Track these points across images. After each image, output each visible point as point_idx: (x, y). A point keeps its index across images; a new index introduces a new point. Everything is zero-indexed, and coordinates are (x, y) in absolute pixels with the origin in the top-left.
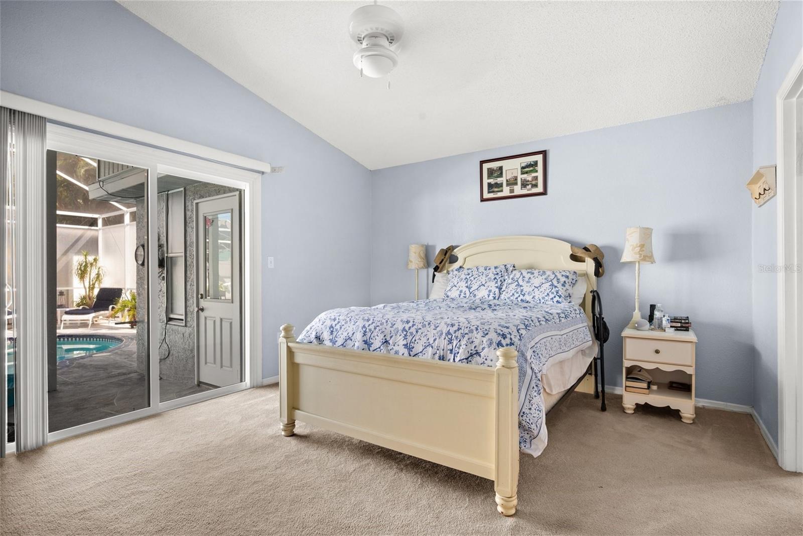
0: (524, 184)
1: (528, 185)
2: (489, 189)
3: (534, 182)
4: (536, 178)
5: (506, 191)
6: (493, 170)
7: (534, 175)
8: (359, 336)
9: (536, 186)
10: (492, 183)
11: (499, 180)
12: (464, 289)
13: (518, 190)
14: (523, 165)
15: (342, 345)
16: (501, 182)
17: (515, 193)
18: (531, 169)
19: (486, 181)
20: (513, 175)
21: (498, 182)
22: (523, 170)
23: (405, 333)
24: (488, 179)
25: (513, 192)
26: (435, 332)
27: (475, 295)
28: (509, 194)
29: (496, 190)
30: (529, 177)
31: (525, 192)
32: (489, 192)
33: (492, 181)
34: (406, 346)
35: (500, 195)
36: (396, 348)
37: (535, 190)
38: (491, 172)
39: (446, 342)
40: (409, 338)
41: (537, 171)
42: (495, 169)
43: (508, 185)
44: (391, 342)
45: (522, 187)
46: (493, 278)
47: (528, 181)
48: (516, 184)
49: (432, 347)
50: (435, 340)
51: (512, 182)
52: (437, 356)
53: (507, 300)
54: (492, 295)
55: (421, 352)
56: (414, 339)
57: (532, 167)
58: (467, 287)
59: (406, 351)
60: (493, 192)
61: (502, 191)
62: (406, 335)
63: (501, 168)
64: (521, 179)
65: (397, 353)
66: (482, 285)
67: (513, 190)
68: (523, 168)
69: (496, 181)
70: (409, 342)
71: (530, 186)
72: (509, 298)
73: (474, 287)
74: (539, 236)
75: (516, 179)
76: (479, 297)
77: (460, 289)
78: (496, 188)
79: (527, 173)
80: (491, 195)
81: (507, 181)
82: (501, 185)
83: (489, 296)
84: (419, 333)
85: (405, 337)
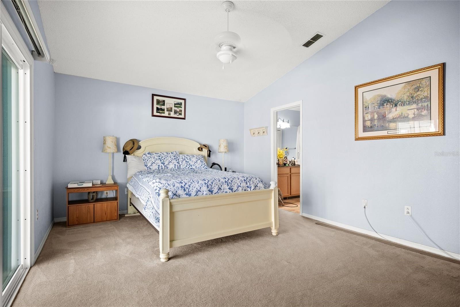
0: (176, 112)
1: (177, 113)
2: (157, 110)
3: (180, 112)
4: (181, 111)
5: (166, 114)
6: (160, 101)
7: (180, 109)
8: (204, 189)
9: (181, 114)
10: (159, 108)
11: (163, 107)
12: (161, 165)
13: (172, 114)
14: (176, 103)
15: (196, 195)
16: (164, 108)
17: (171, 116)
18: (179, 106)
19: (155, 106)
20: (170, 106)
21: (162, 108)
22: (175, 105)
23: (227, 183)
24: (157, 105)
25: (170, 115)
26: (239, 180)
27: (167, 167)
28: (167, 115)
29: (161, 112)
30: (178, 110)
31: (176, 116)
32: (157, 112)
33: (159, 107)
34: (229, 189)
35: (163, 115)
36: (225, 190)
37: (180, 116)
38: (158, 102)
39: (245, 184)
40: (230, 185)
41: (181, 108)
42: (161, 100)
43: (167, 111)
44: (222, 188)
45: (174, 114)
46: (174, 158)
47: (177, 111)
48: (172, 111)
49: (241, 187)
50: (241, 184)
51: (170, 110)
52: (244, 190)
53: (184, 169)
54: (176, 167)
55: (237, 190)
56: (232, 185)
57: (179, 105)
58: (162, 163)
59: (230, 191)
60: (159, 112)
61: (164, 113)
62: (228, 184)
63: (164, 101)
64: (174, 110)
65: (226, 192)
66: (170, 162)
67: (170, 114)
68: (175, 104)
69: (161, 107)
70: (230, 187)
71: (178, 114)
72: (185, 168)
73: (166, 163)
74: (189, 139)
75: (171, 109)
76: (170, 168)
77: (158, 164)
78: (161, 110)
79: (177, 107)
80: (158, 114)
81: (167, 108)
82: (163, 110)
83: (175, 168)
84: (233, 182)
85: (228, 185)
